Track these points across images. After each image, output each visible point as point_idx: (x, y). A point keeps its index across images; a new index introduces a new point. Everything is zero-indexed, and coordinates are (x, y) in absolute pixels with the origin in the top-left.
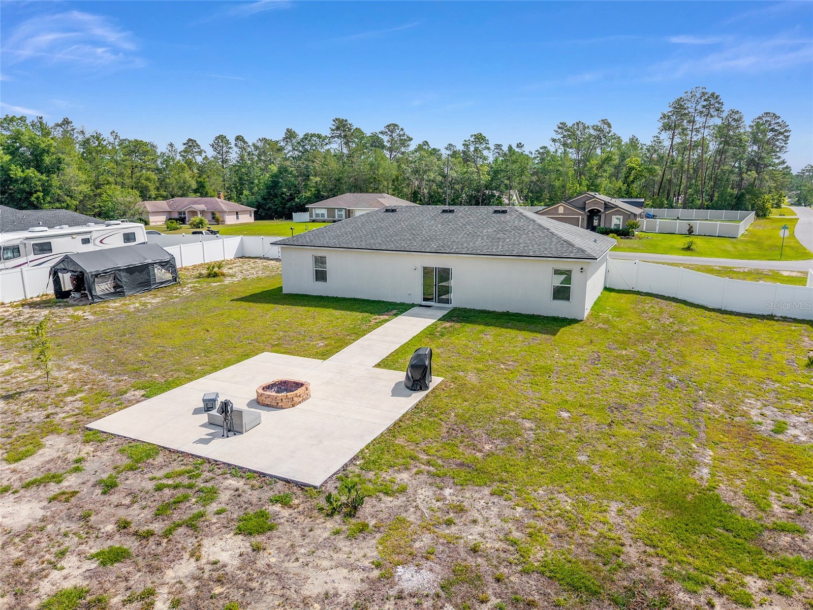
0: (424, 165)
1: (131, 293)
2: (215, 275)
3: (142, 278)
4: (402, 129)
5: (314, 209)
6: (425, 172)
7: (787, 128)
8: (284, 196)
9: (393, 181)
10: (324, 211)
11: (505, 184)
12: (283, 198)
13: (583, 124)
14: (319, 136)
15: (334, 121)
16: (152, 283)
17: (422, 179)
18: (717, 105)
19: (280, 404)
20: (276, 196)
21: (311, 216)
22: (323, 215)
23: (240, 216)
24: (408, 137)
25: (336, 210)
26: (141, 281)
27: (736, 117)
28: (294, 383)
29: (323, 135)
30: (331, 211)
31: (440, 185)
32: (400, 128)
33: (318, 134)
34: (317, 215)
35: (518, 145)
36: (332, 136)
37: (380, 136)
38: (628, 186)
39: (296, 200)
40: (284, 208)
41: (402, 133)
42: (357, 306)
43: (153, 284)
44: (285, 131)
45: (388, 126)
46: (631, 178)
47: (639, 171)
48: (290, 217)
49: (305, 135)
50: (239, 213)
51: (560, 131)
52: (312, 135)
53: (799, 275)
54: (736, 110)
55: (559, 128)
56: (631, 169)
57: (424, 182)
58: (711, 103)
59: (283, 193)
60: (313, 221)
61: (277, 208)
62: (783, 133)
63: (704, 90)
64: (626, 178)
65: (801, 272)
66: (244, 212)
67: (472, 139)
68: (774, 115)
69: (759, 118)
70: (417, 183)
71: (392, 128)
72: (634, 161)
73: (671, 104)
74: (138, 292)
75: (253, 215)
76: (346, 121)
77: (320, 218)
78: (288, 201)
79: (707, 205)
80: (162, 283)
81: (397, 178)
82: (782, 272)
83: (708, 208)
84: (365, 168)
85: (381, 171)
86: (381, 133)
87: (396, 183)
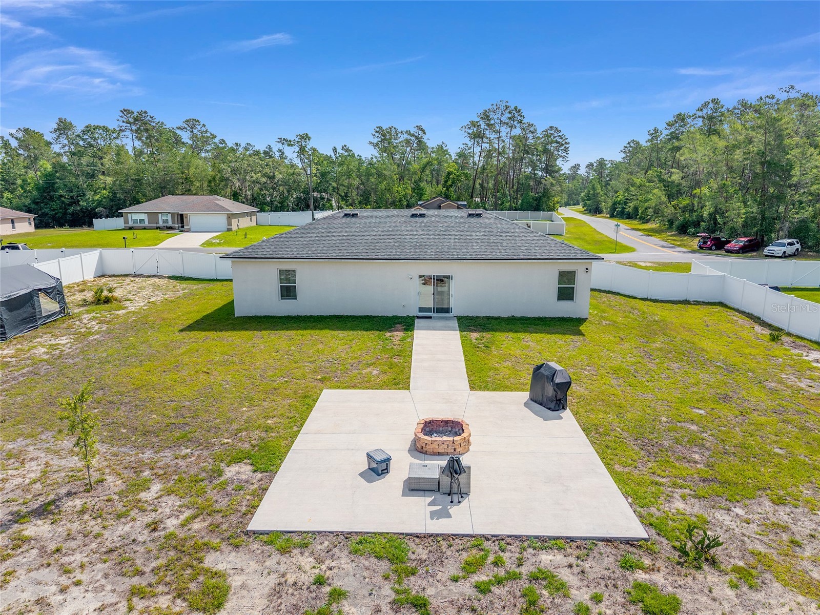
0: (246, 165)
1: (13, 334)
2: (107, 301)
3: (25, 312)
4: (204, 126)
5: (129, 215)
6: (246, 172)
7: (566, 141)
8: (63, 199)
9: (210, 182)
10: (144, 217)
11: (333, 187)
12: (63, 202)
13: (395, 128)
14: (105, 129)
15: (121, 111)
16: (37, 318)
17: (244, 180)
18: (519, 118)
19: (458, 450)
20: (51, 199)
21: (126, 222)
22: (142, 221)
23: (16, 225)
24: (211, 135)
25: (160, 215)
26: (25, 315)
27: (532, 129)
28: (442, 421)
29: (111, 127)
30: (153, 216)
31: (264, 186)
32: (202, 124)
33: (104, 127)
34: (134, 221)
35: (343, 147)
36: (120, 130)
37: (179, 132)
38: (447, 190)
39: (81, 203)
40: (65, 214)
41: (203, 129)
42: (349, 325)
43: (39, 319)
44: (57, 121)
45: (187, 121)
46: (450, 183)
47: (458, 176)
48: (91, 225)
49: (87, 127)
50: (15, 221)
51: (377, 134)
52: (98, 127)
53: (652, 265)
54: (531, 123)
55: (377, 132)
56: (449, 174)
57: (247, 184)
58: (515, 116)
59: (61, 196)
60: (131, 228)
61: (56, 214)
62: (563, 145)
63: (507, 104)
64: (446, 182)
65: (652, 263)
66: (21, 219)
67: (297, 139)
68: (557, 128)
69: (546, 131)
70: (238, 184)
71: (192, 124)
72: (450, 166)
73: (479, 114)
74: (22, 331)
75: (33, 223)
76: (146, 112)
77: (139, 224)
78: (70, 205)
79: (515, 207)
80: (49, 316)
81: (214, 179)
82: (638, 263)
83: (516, 210)
84: (173, 166)
85: (192, 171)
86: (179, 128)
87: (213, 184)
